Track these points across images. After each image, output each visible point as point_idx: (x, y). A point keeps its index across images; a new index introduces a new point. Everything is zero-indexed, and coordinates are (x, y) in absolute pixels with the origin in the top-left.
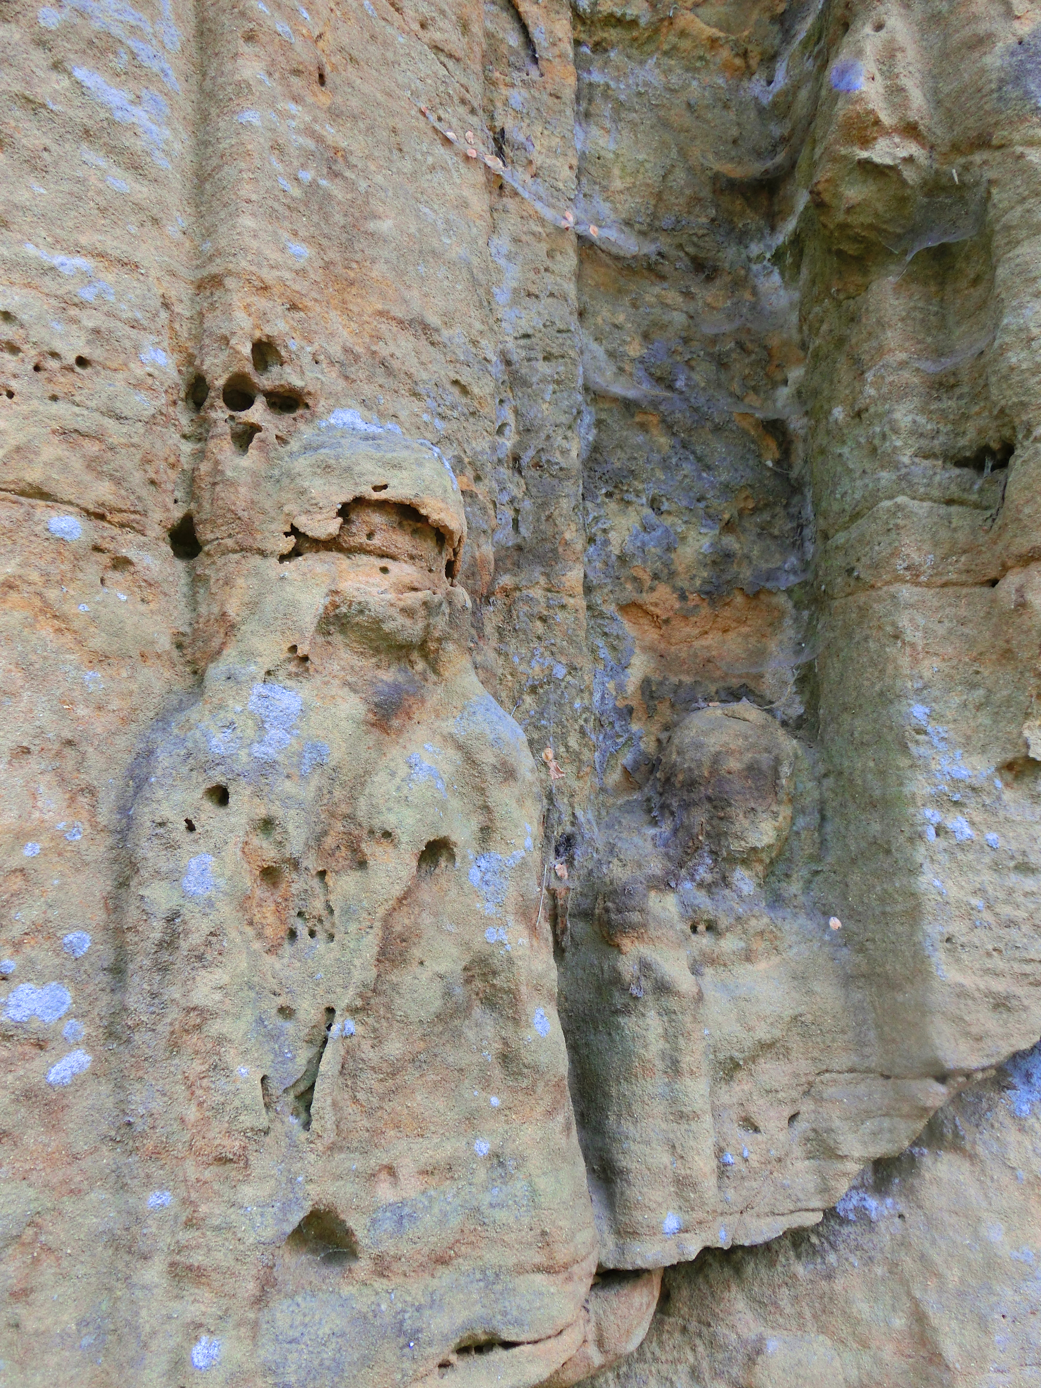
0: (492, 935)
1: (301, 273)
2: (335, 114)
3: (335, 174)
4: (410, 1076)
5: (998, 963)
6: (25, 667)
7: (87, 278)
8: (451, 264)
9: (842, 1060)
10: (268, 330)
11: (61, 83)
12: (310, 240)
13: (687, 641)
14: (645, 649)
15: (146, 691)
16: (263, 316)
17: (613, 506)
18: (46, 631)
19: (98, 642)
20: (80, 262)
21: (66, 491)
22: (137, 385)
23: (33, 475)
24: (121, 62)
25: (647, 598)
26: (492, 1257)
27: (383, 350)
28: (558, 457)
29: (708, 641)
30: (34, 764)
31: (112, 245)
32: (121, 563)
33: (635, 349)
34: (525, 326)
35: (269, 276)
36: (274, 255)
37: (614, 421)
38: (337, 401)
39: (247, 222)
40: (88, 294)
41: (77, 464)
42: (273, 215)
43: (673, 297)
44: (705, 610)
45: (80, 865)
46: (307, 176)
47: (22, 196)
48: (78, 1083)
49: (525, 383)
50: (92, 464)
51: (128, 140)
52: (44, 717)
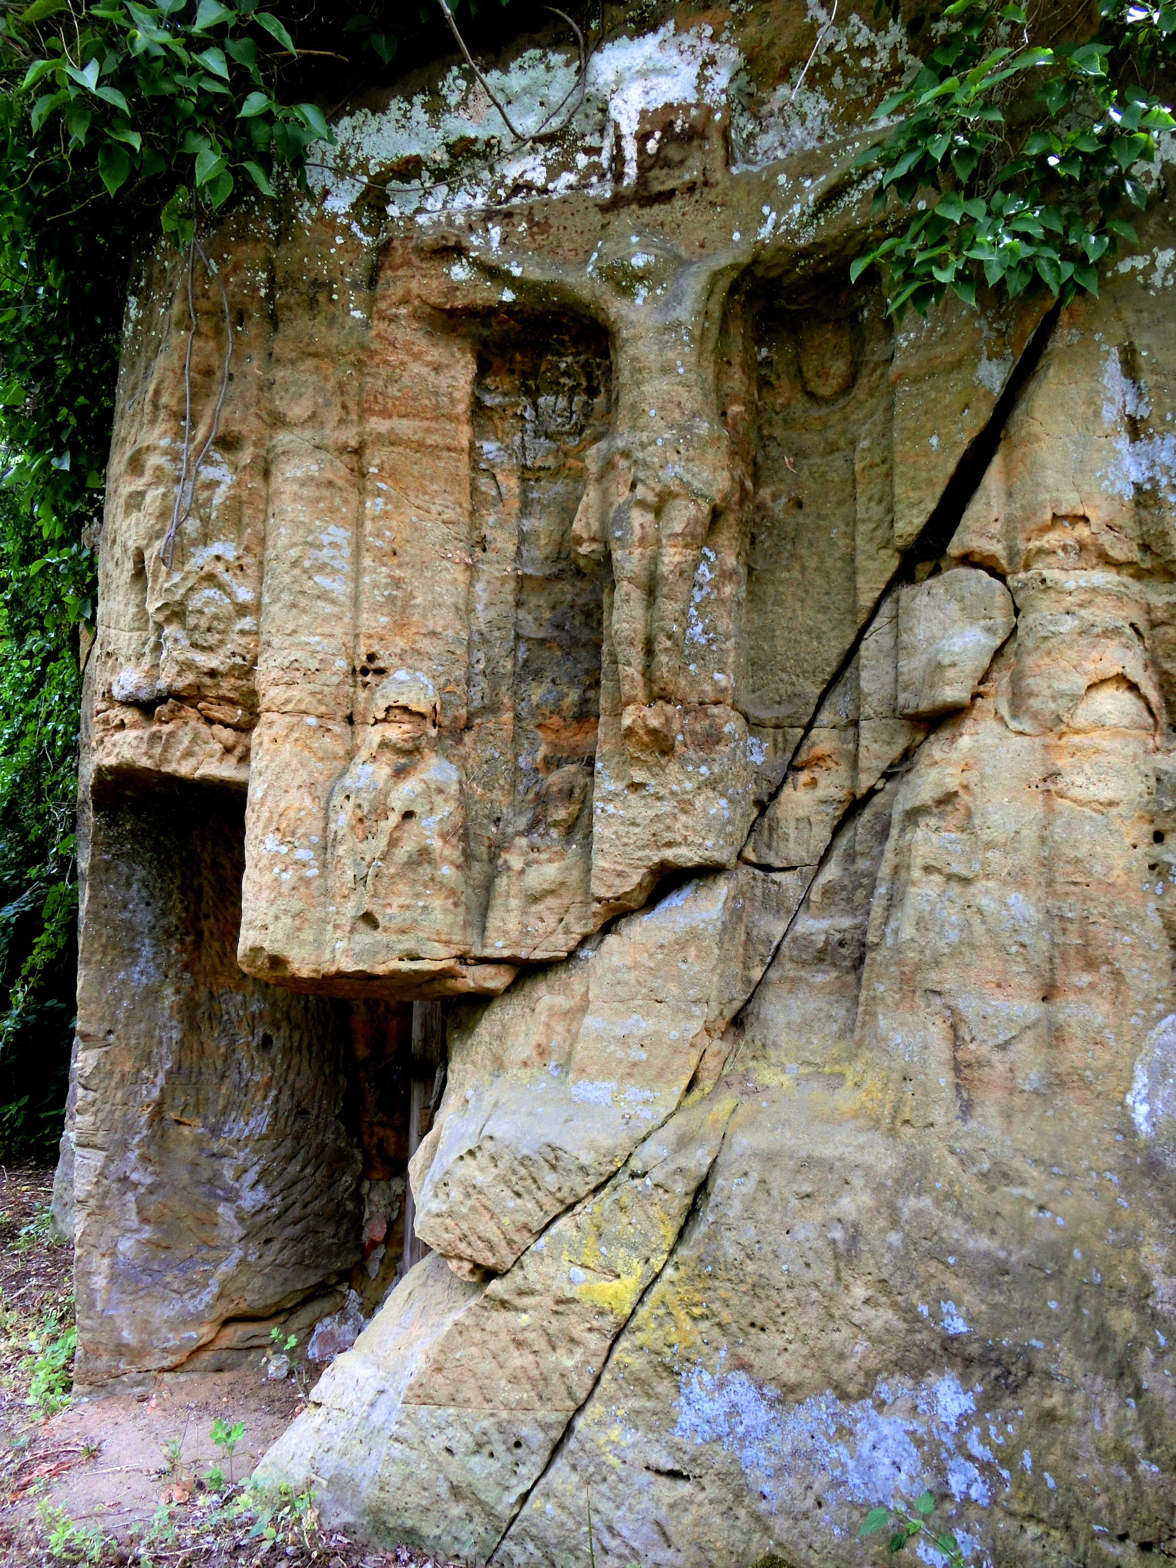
0: (428, 841)
1: (384, 627)
2: (400, 565)
3: (398, 588)
4: (398, 880)
5: (619, 859)
6: (301, 763)
7: (319, 643)
8: (447, 607)
9: (578, 899)
10: (372, 650)
11: (310, 583)
12: (389, 615)
13: (567, 739)
14: (548, 743)
15: (335, 768)
16: (370, 646)
17: (534, 684)
18: (306, 752)
19: (320, 754)
20: (317, 638)
21: (312, 711)
22: (334, 674)
23: (303, 708)
24: (328, 570)
25: (548, 722)
26: (421, 934)
27: (417, 646)
28: (502, 670)
29: (578, 737)
30: (303, 790)
31: (327, 630)
32: (329, 730)
33: (547, 615)
34: (489, 618)
35: (371, 632)
36: (374, 624)
37: (535, 649)
38: (397, 668)
39: (365, 616)
40: (319, 648)
41: (315, 702)
42: (375, 611)
43: (568, 588)
44: (575, 725)
45: (316, 819)
46: (386, 593)
47: (301, 622)
48: (314, 877)
49: (488, 642)
50: (320, 702)
51: (331, 595)
52: (305, 777)
